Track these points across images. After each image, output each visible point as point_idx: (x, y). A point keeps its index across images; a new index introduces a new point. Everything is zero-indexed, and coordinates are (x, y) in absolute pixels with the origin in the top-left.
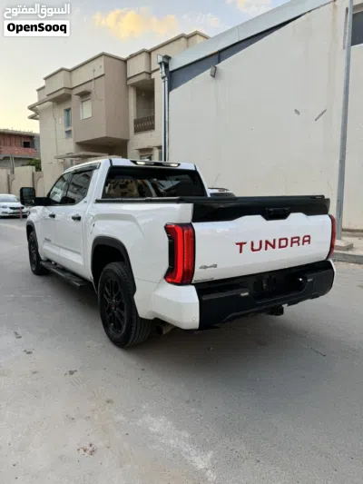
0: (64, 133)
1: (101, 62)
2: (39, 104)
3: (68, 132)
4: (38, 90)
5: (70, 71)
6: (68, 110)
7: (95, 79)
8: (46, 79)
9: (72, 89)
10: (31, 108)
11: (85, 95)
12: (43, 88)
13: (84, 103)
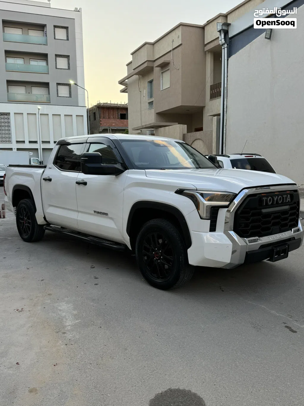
0: (147, 104)
1: (179, 32)
2: (128, 78)
3: (151, 103)
4: (128, 65)
5: (153, 44)
6: (151, 82)
7: (173, 49)
8: (132, 54)
9: (154, 61)
10: (121, 82)
11: (164, 66)
12: (131, 63)
13: (164, 74)
